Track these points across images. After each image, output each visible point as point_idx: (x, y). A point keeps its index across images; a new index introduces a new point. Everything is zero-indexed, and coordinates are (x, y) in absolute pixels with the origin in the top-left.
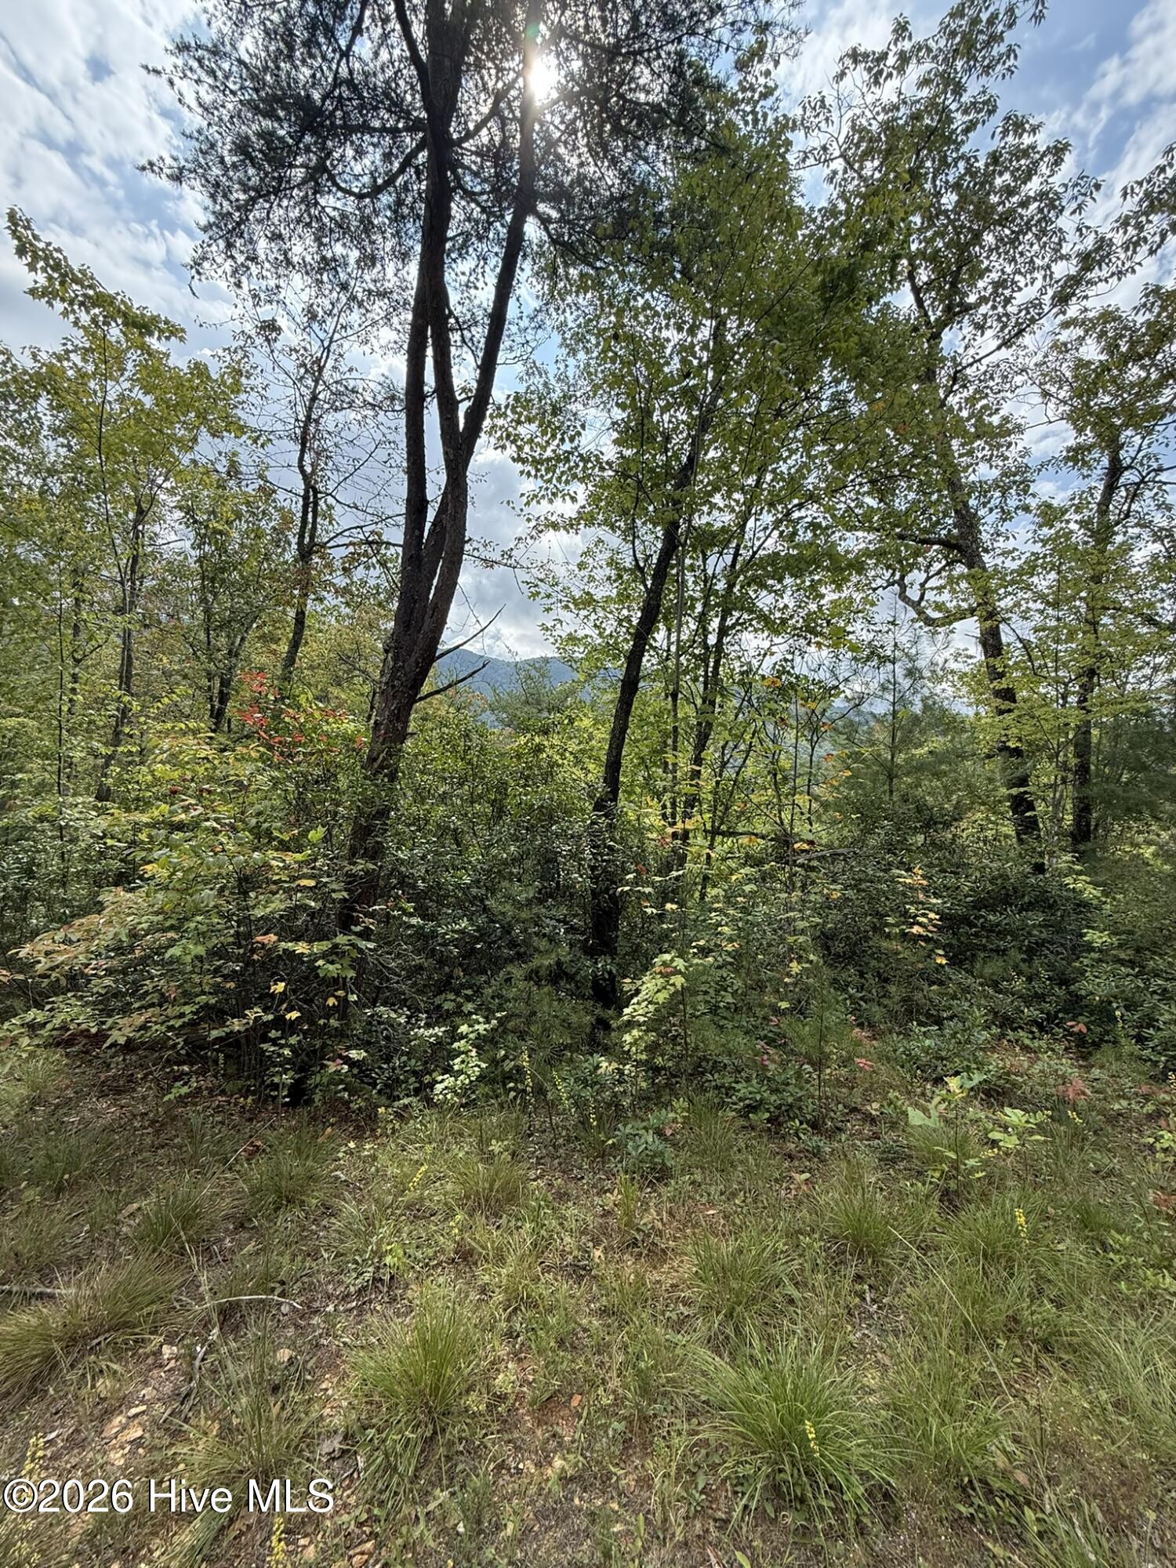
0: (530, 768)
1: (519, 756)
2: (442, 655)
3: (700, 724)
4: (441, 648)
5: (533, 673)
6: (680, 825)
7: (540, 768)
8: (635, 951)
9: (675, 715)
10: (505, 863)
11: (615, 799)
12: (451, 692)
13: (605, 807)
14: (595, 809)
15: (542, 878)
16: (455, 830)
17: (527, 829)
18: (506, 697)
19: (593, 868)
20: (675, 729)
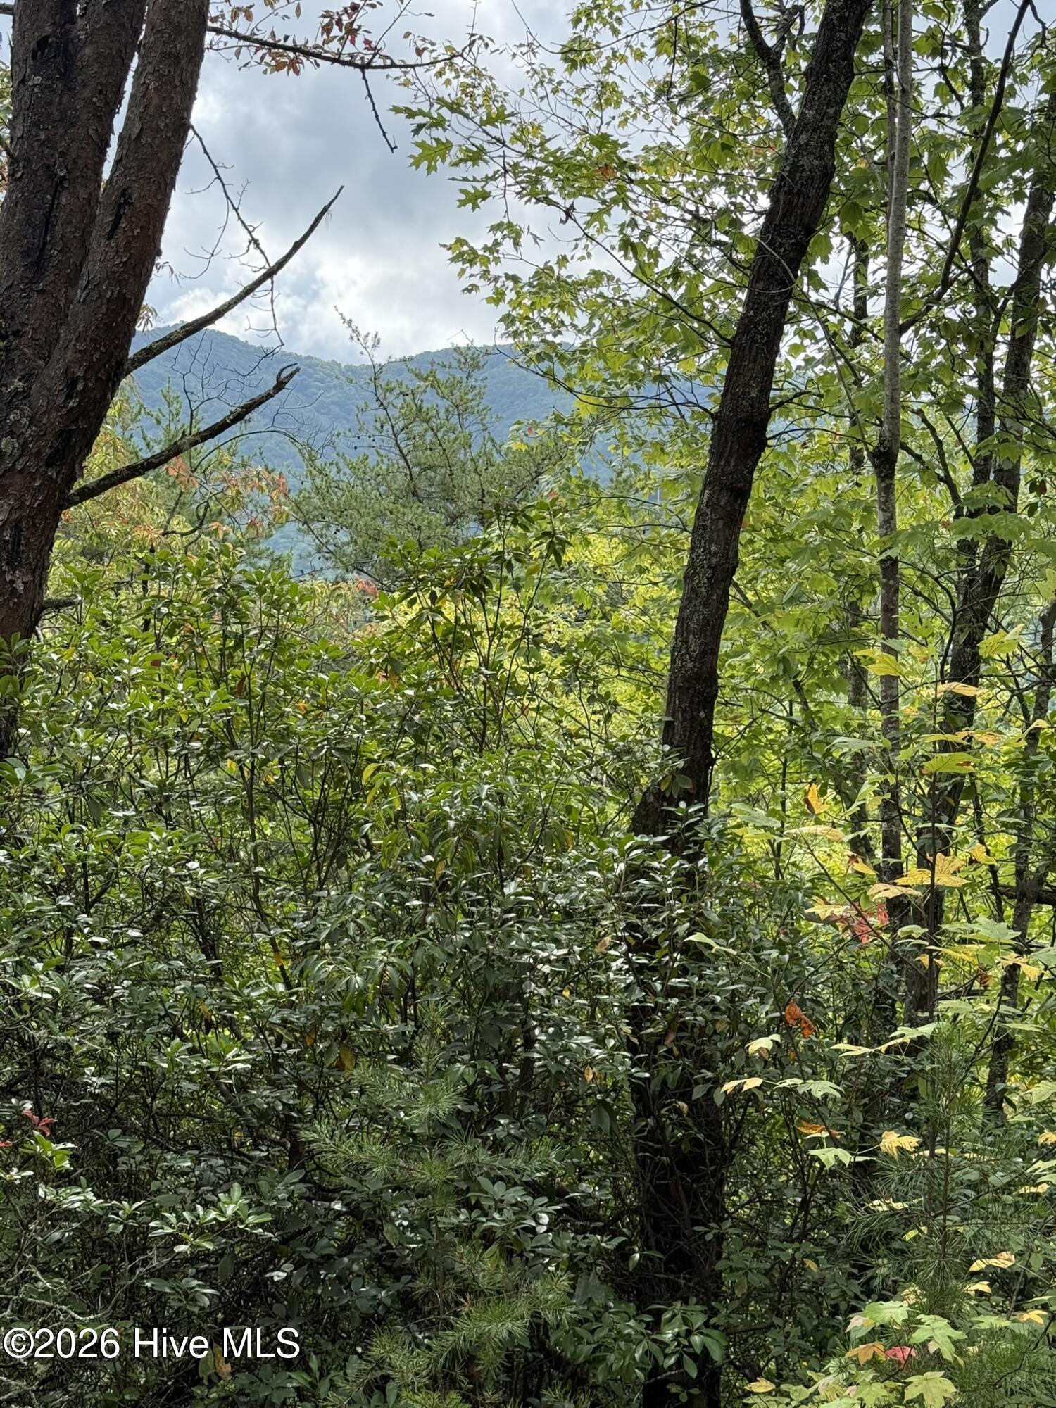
0: (431, 701)
1: (394, 665)
2: (149, 353)
3: (967, 547)
4: (146, 330)
5: (430, 400)
6: (915, 877)
7: (462, 701)
8: (783, 1286)
9: (889, 521)
10: (357, 1002)
11: (701, 792)
12: (176, 466)
13: (669, 819)
14: (636, 828)
15: (477, 1050)
16: (198, 903)
17: (426, 894)
18: (346, 477)
19: (637, 1016)
20: (890, 567)
